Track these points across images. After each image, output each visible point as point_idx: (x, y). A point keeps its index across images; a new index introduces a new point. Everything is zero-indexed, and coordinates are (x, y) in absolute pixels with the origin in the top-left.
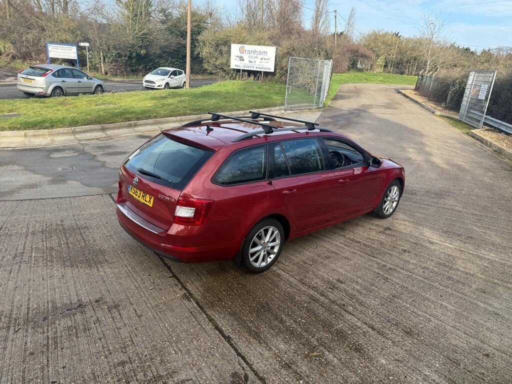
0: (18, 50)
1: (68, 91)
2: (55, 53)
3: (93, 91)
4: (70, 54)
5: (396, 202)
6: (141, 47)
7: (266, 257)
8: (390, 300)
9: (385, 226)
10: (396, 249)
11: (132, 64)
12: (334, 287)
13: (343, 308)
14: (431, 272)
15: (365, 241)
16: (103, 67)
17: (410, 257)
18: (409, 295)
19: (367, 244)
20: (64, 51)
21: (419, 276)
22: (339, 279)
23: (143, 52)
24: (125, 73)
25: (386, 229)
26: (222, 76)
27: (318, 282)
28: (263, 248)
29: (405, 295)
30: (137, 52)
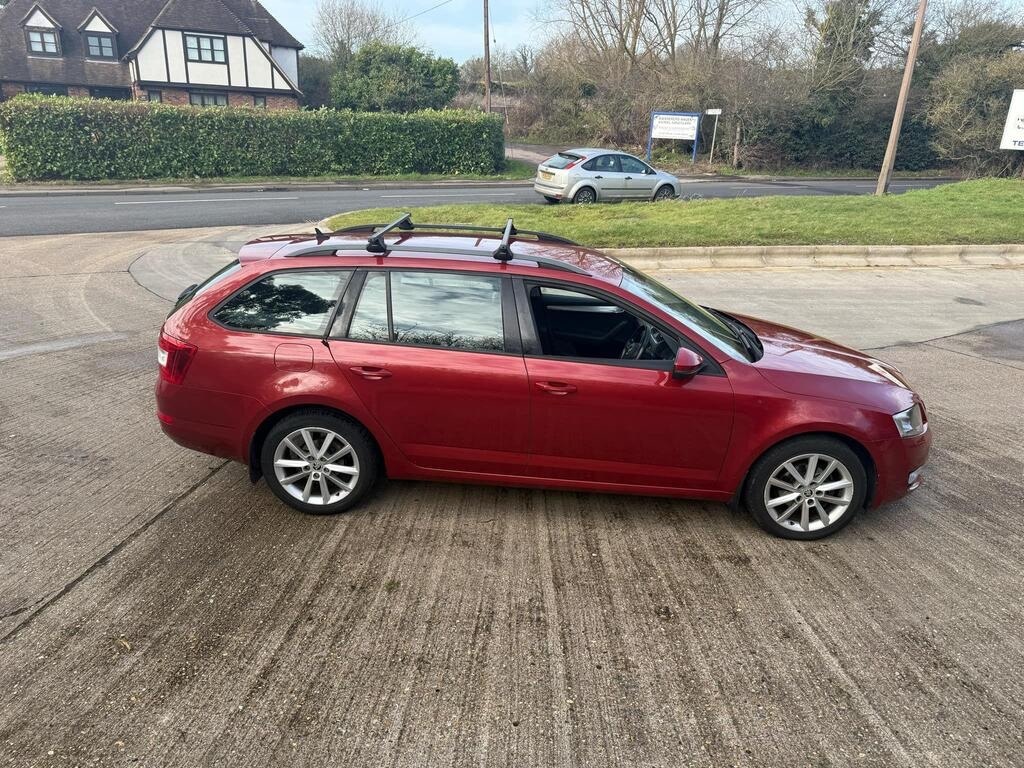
0: (617, 127)
1: (605, 194)
2: (662, 131)
3: (653, 195)
4: (686, 132)
5: (843, 505)
6: (824, 111)
7: (324, 488)
8: (399, 661)
9: (748, 552)
10: (649, 599)
11: (798, 146)
12: (362, 588)
13: (298, 622)
14: (619, 678)
15: (616, 554)
16: (736, 154)
17: (645, 628)
18: (457, 677)
19: (601, 561)
20: (677, 125)
21: (568, 666)
22: (399, 583)
23: (826, 121)
24: (779, 165)
25: (730, 559)
26: (977, 168)
27: (357, 569)
28: (311, 467)
29: (450, 673)
30: (813, 122)
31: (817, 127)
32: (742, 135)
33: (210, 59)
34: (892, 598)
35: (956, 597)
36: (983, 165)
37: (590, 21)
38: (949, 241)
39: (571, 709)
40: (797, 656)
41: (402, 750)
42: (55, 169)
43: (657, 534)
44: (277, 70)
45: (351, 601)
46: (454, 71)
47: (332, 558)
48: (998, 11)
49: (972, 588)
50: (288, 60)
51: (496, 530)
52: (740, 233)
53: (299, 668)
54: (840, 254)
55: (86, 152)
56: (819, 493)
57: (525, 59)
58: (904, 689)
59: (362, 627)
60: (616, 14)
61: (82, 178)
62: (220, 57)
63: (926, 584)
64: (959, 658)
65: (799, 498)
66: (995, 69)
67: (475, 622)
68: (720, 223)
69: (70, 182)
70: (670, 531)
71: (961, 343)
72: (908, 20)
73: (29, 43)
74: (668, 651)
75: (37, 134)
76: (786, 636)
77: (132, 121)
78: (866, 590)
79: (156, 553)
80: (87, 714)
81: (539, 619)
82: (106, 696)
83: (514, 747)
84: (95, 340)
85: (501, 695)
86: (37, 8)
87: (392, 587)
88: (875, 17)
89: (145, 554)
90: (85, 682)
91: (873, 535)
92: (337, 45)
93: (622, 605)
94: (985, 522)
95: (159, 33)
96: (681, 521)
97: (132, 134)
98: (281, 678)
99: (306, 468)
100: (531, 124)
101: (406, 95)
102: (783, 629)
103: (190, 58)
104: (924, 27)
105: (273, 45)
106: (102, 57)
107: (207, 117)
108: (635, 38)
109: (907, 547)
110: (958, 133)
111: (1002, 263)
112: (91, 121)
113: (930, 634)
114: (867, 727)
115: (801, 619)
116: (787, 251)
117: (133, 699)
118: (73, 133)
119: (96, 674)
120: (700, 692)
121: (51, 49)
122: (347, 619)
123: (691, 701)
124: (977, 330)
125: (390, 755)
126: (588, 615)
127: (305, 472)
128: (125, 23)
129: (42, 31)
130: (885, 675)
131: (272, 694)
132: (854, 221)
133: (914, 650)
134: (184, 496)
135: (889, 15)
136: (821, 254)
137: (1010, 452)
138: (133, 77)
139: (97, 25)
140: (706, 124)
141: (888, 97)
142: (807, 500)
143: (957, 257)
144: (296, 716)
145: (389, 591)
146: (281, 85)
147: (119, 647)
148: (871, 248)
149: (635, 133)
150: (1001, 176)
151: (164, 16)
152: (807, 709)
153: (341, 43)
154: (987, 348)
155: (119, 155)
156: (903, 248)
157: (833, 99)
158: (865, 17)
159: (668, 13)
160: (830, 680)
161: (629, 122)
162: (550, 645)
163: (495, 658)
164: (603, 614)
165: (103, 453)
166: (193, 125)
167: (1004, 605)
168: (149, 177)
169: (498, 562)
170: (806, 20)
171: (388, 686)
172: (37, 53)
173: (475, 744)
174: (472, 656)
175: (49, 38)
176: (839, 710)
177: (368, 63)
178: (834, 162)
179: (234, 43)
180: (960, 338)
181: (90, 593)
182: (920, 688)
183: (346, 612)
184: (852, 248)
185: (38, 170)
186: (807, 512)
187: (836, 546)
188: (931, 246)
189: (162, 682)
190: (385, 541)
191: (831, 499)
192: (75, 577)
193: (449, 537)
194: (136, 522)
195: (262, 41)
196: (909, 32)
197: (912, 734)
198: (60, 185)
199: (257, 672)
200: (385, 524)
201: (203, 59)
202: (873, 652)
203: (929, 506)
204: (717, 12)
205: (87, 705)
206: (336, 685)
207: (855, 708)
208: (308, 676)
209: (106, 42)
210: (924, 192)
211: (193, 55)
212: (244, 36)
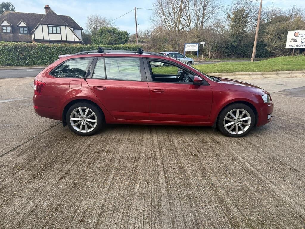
2: (188, 49)
4: (195, 49)
5: (248, 125)
6: (234, 41)
7: (86, 127)
8: (109, 169)
9: (219, 141)
10: (189, 152)
11: (228, 52)
12: (98, 152)
13: (77, 161)
14: (180, 171)
15: (178, 142)
16: (210, 54)
17: (188, 159)
18: (128, 172)
19: (174, 144)
20: (192, 47)
21: (164, 169)
22: (110, 151)
23: (235, 44)
24: (222, 57)
25: (214, 142)
26: (280, 54)
27: (97, 148)
28: (82, 120)
29: (126, 171)
30: (231, 44)
31: (233, 46)
32: (211, 49)
33: (56, 33)
34: (266, 150)
35: (285, 149)
36: (281, 53)
37: (166, 19)
38: (273, 71)
39: (165, 179)
40: (237, 164)
41: (110, 191)
42: (9, 63)
43: (191, 137)
44: (75, 35)
45: (94, 156)
46: (127, 34)
47: (89, 146)
48: (281, 13)
49: (290, 147)
50: (79, 33)
51: (141, 138)
52: (212, 70)
53: (77, 172)
54: (242, 75)
55: (19, 58)
56: (240, 121)
57: (148, 34)
58: (272, 171)
59: (98, 162)
60: (173, 18)
61: (17, 65)
62: (59, 32)
63: (276, 147)
64: (288, 163)
65: (234, 123)
66: (282, 26)
67: (134, 159)
68: (206, 68)
69: (14, 66)
70: (195, 137)
71: (280, 93)
72: (256, 16)
73: (2, 30)
74: (196, 164)
75: (4, 53)
76: (234, 160)
77: (32, 48)
78: (257, 148)
79: (32, 146)
80: (6, 185)
81: (154, 158)
82: (12, 181)
83: (147, 189)
84: (18, 99)
85: (142, 176)
86: (5, 20)
87: (107, 152)
88: (247, 15)
89: (28, 147)
90: (6, 178)
91: (258, 136)
92: (93, 29)
93: (180, 153)
94: (292, 132)
95: (41, 26)
96: (198, 134)
97: (32, 52)
98: (70, 175)
99: (80, 120)
100: (150, 50)
101: (113, 41)
102: (232, 158)
103: (50, 33)
104: (261, 18)
105: (74, 29)
106: (24, 33)
107: (54, 47)
108: (179, 24)
109: (269, 138)
110: (273, 44)
111: (289, 76)
112: (20, 49)
113: (278, 158)
114: (261, 180)
115: (238, 156)
116: (226, 74)
117: (21, 181)
118: (14, 52)
119: (9, 176)
120: (207, 174)
121: (9, 31)
122: (93, 160)
123: (204, 176)
124: (284, 91)
125: (106, 192)
126: (170, 157)
127: (80, 122)
128: (31, 24)
129: (6, 26)
130: (266, 168)
131: (67, 178)
132: (245, 67)
133: (274, 161)
134: (42, 133)
135: (251, 15)
136: (236, 75)
137: (297, 116)
138: (33, 39)
139: (23, 24)
140: (201, 46)
141: (252, 37)
142: (237, 124)
143: (276, 75)
144: (75, 184)
145: (107, 153)
146: (77, 39)
147: (18, 169)
148: (251, 73)
149: (180, 50)
150: (287, 56)
151: (42, 21)
152: (241, 177)
153: (94, 29)
154: (287, 94)
155: (28, 58)
156: (260, 73)
157: (237, 38)
158: (244, 15)
159: (188, 16)
160: (248, 170)
161: (178, 47)
162: (158, 164)
163: (141, 167)
164: (175, 156)
165: (17, 124)
166: (50, 49)
167: (301, 150)
168: (37, 64)
169: (141, 145)
170: (227, 17)
171: (106, 176)
172: (5, 33)
173: (134, 189)
174: (133, 167)
175: (8, 28)
176: (252, 177)
177: (102, 33)
178: (238, 56)
179: (63, 28)
180: (279, 92)
181: (10, 157)
182: (277, 170)
183: (93, 158)
184: (245, 73)
185: (4, 63)
186: (237, 128)
187: (247, 139)
188: (268, 72)
189: (31, 177)
190: (106, 141)
191: (244, 123)
192: (5, 153)
193: (126, 140)
194: (26, 139)
195: (71, 27)
196: (256, 20)
197: (276, 182)
198: (11, 67)
199: (63, 173)
200: (106, 138)
201: (54, 33)
202: (261, 163)
203: (275, 129)
204: (202, 16)
205: (5, 183)
206: (89, 176)
207: (257, 176)
208: (79, 174)
209: (25, 29)
210: (265, 61)
211: (51, 32)
212: (66, 26)
